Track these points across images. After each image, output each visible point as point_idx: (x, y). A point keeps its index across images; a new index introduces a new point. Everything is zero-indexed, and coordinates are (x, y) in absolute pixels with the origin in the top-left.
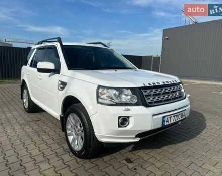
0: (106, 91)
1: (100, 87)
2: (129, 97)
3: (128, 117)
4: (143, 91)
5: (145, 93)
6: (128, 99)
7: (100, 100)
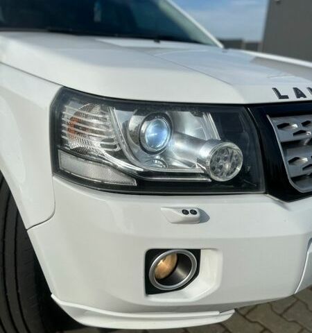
0: (95, 118)
1: (66, 95)
2: (205, 152)
3: (197, 253)
4: (274, 122)
5: (282, 136)
6: (201, 161)
7: (67, 161)
